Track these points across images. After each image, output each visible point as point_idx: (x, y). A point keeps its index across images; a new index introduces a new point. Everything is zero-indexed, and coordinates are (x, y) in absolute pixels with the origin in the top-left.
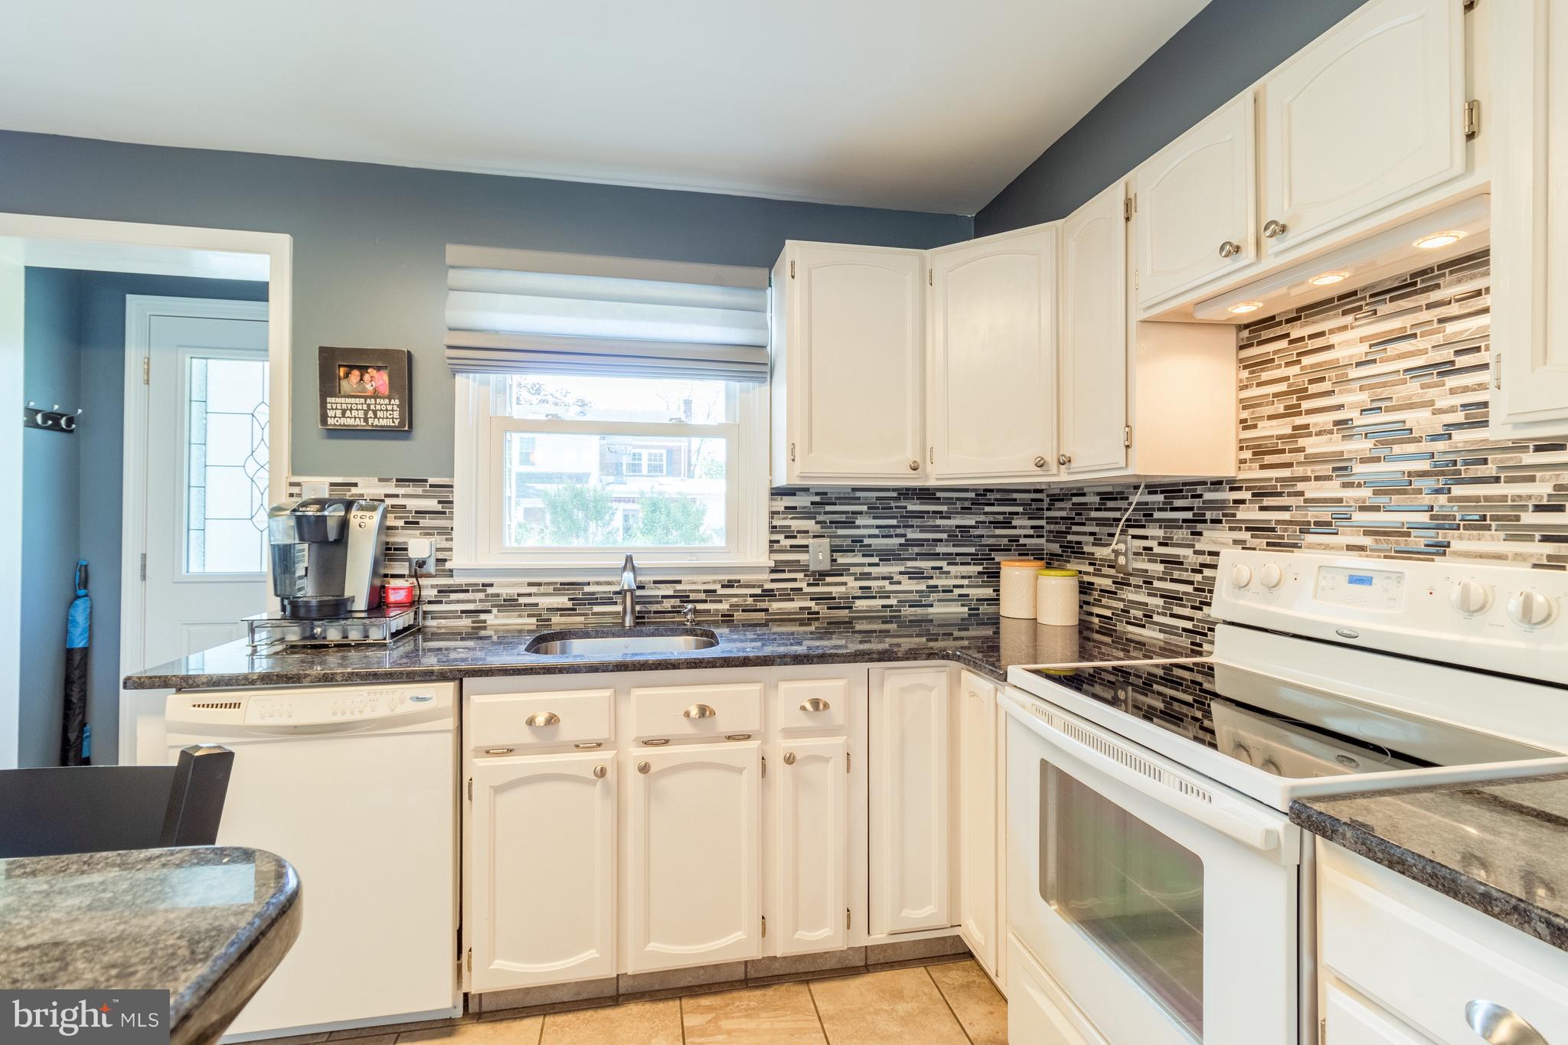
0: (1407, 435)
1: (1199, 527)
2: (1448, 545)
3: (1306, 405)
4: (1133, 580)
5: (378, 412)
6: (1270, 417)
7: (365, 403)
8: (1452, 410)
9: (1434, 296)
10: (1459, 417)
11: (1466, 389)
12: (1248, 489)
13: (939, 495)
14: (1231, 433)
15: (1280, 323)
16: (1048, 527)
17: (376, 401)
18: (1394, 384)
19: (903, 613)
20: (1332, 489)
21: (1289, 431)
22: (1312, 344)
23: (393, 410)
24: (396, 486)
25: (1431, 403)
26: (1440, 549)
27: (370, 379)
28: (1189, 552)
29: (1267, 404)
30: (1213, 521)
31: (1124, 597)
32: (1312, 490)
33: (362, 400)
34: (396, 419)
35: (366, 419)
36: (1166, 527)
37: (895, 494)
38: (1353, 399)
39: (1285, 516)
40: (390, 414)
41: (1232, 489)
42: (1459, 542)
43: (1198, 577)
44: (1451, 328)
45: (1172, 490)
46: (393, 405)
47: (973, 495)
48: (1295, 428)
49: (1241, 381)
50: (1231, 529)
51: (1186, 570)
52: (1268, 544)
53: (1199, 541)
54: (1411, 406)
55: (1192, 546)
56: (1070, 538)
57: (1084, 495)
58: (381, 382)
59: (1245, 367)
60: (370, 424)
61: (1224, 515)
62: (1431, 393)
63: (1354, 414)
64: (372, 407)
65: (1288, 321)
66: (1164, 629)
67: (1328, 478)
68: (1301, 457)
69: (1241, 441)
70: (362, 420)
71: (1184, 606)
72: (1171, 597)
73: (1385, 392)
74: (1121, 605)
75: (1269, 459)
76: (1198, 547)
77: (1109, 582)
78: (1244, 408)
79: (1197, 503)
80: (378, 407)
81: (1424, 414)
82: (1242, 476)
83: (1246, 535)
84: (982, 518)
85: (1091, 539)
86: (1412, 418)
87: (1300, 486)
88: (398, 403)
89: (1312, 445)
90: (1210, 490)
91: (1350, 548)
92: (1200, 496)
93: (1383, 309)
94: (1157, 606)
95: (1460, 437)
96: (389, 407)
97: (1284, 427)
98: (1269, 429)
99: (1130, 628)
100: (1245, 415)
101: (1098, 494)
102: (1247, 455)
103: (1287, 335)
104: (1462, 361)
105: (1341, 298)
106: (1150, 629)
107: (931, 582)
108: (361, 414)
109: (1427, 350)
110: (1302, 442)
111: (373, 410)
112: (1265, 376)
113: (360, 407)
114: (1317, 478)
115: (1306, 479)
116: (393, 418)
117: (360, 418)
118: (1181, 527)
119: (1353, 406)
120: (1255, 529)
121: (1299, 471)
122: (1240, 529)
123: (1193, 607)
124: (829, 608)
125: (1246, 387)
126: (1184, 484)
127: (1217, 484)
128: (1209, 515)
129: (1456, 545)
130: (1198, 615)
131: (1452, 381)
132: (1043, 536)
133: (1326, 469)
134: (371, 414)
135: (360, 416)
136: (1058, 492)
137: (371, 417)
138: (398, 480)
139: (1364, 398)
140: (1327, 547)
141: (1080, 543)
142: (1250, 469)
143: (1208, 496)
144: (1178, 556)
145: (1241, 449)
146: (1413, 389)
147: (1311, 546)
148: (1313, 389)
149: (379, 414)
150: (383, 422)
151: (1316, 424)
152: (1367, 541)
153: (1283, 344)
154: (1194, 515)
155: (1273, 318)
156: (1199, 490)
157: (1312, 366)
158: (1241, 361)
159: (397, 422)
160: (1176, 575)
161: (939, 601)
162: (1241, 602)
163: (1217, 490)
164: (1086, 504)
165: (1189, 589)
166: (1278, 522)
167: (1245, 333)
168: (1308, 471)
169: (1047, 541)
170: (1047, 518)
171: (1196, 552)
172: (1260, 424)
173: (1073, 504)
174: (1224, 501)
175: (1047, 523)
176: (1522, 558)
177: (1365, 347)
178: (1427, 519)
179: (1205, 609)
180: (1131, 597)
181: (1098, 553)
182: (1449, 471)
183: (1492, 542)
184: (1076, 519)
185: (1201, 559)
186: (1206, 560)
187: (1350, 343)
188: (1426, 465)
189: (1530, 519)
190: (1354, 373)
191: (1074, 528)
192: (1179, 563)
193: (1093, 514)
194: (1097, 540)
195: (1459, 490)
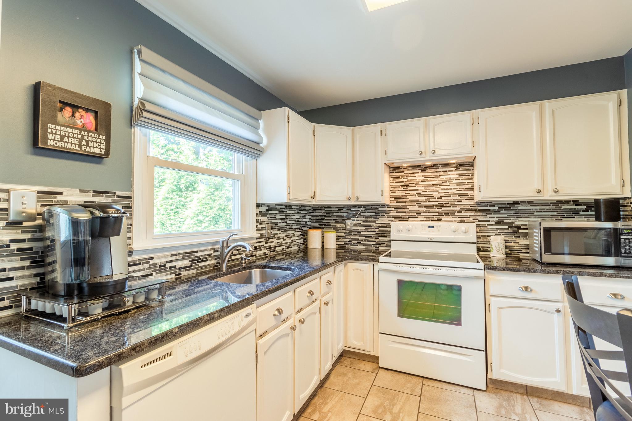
0: (432, 197)
1: (378, 217)
2: (442, 219)
3: (409, 189)
4: (352, 233)
5: (90, 142)
6: (399, 190)
7: (80, 134)
8: (442, 193)
9: (438, 170)
10: (443, 194)
11: (445, 189)
12: (393, 207)
13: (293, 207)
15: (402, 169)
16: (312, 218)
17: (88, 134)
18: (430, 186)
19: (286, 251)
20: (416, 208)
21: (405, 194)
22: (410, 175)
23: (100, 143)
24: (93, 196)
25: (438, 191)
26: (440, 220)
27: (80, 117)
28: (374, 224)
29: (398, 187)
30: (382, 215)
31: (349, 238)
32: (411, 208)
33: (78, 132)
34: (103, 149)
35: (80, 146)
36: (365, 217)
37: (284, 207)
38: (421, 189)
39: (404, 214)
40: (99, 145)
41: (388, 207)
42: (444, 218)
43: (377, 230)
44: (442, 177)
45: (367, 207)
46: (101, 139)
47: (298, 207)
48: (406, 194)
49: (390, 181)
50: (388, 217)
51: (373, 228)
52: (399, 221)
53: (377, 221)
54: (434, 191)
55: (376, 222)
56: (323, 221)
57: (331, 208)
58: (88, 121)
59: (391, 178)
60: (83, 150)
61: (386, 214)
62: (438, 189)
63: (421, 192)
64: (86, 138)
65: (404, 169)
66: (365, 245)
67: (415, 205)
68: (408, 200)
69: (390, 195)
70: (77, 146)
71: (373, 238)
72: (367, 236)
73: (428, 188)
74: (348, 240)
75: (399, 200)
76: (377, 222)
77: (343, 234)
78: (391, 187)
79: (376, 211)
80: (90, 139)
81: (437, 193)
82: (391, 204)
83: (393, 219)
84: (301, 215)
85: (334, 221)
86: (434, 194)
87: (408, 207)
88: (105, 138)
89: (411, 198)
90: (381, 207)
91: (421, 221)
92: (378, 209)
93: (427, 170)
94: (363, 239)
95: (443, 198)
96: (98, 140)
97: (403, 193)
98: (398, 193)
99: (352, 246)
100: (392, 189)
101: (337, 208)
102: (393, 199)
103: (404, 172)
104: (444, 184)
105: (417, 166)
106: (360, 246)
107: (292, 239)
108: (76, 141)
109: (437, 181)
110: (408, 197)
111: (86, 140)
112: (397, 180)
113: (76, 136)
114: (412, 205)
115: (410, 205)
116: (100, 148)
117: (75, 144)
118: (371, 217)
119: (421, 190)
120: (395, 217)
121: (407, 204)
122: (391, 217)
123: (375, 238)
124: (270, 252)
125: (392, 182)
126: (372, 206)
127: (383, 206)
128: (380, 214)
129: (443, 219)
130: (378, 240)
131: (442, 187)
132: (310, 221)
133: (415, 203)
134: (84, 143)
135: (75, 143)
136: (318, 207)
137: (84, 145)
138: (94, 192)
139: (423, 188)
140: (415, 221)
141: (329, 223)
142: (393, 202)
143: (380, 209)
144: (370, 225)
145: (391, 197)
146: (434, 188)
147: (411, 221)
148: (411, 185)
149: (91, 144)
150: (94, 150)
151: (411, 193)
152: (425, 219)
153: (403, 174)
154: (376, 214)
155: (400, 167)
156: (377, 207)
157: (410, 180)
158: (390, 176)
159: (103, 151)
160: (370, 230)
161: (294, 245)
162: (401, 235)
163: (383, 208)
164: (332, 211)
165: (374, 233)
166: (402, 215)
167: (391, 169)
169: (312, 223)
170: (312, 215)
171: (376, 224)
172: (396, 192)
173: (325, 211)
174: (385, 210)
175: (312, 217)
176: (455, 221)
177: (423, 178)
178: (437, 214)
179: (380, 238)
180: (352, 237)
181: (338, 225)
182: (441, 205)
183: (450, 218)
184: (327, 215)
185: (378, 225)
186: (381, 225)
187: (419, 176)
188: (437, 203)
189: (456, 214)
190: (421, 183)
191: (326, 218)
192: (370, 227)
193: (335, 214)
194: (337, 222)
195: (443, 209)
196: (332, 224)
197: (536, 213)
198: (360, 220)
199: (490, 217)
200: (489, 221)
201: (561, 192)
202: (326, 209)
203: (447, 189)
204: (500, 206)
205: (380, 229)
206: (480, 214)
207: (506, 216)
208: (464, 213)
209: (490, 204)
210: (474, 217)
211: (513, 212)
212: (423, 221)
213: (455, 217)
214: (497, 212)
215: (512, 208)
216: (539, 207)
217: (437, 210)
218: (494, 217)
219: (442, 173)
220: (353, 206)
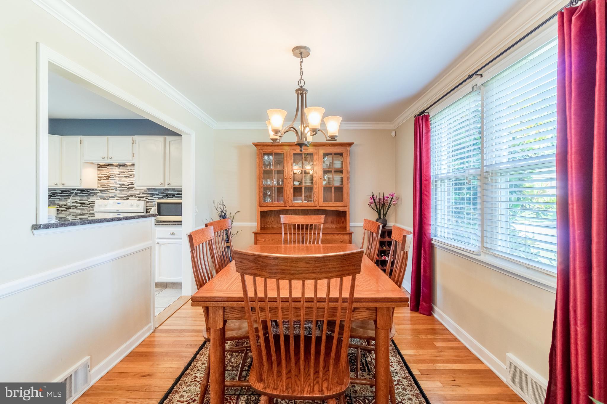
0: (124, 184)
1: (89, 197)
3: (110, 179)
4: (71, 208)
9: (127, 168)
10: (130, 183)
12: (99, 191)
14: (97, 182)
15: (105, 165)
18: (123, 178)
20: (114, 191)
22: (111, 170)
26: (128, 199)
28: (87, 201)
29: (103, 177)
31: (69, 211)
32: (111, 191)
36: (81, 197)
41: (96, 191)
42: (130, 198)
43: (89, 206)
44: (129, 172)
45: (82, 190)
48: (108, 182)
49: (98, 173)
50: (96, 197)
51: (86, 205)
52: (103, 199)
56: (50, 200)
57: (56, 190)
59: (99, 171)
61: (95, 195)
62: (127, 180)
63: (117, 181)
65: (107, 166)
68: (109, 186)
72: (82, 210)
73: (121, 179)
74: (68, 213)
75: (103, 186)
76: (89, 200)
77: (65, 209)
78: (98, 177)
79: (89, 193)
81: (126, 182)
82: (98, 188)
83: (99, 198)
85: (58, 200)
86: (125, 183)
87: (109, 191)
89: (111, 185)
91: (117, 199)
93: (121, 168)
95: (130, 186)
97: (106, 181)
98: (103, 182)
100: (99, 179)
101: (61, 190)
102: (100, 185)
104: (130, 177)
105: (114, 164)
109: (126, 174)
110: (109, 184)
112: (103, 173)
118: (85, 197)
120: (101, 197)
121: (109, 188)
123: (88, 211)
126: (85, 189)
127: (93, 190)
128: (91, 195)
131: (129, 179)
133: (113, 188)
139: (118, 179)
140: (113, 199)
141: (54, 201)
142: (100, 187)
143: (91, 192)
144: (84, 202)
145: (98, 184)
146: (125, 179)
147: (110, 199)
148: (111, 176)
151: (111, 182)
152: (119, 198)
153: (106, 169)
154: (88, 195)
156: (89, 190)
157: (111, 173)
160: (84, 206)
165: (87, 208)
166: (105, 196)
167: (99, 166)
168: (110, 188)
172: (102, 180)
174: (94, 193)
176: (136, 200)
177: (119, 172)
178: (126, 195)
179: (91, 211)
180: (71, 211)
181: (61, 203)
182: (129, 190)
183: (133, 198)
184: (53, 196)
185: (90, 202)
186: (91, 202)
187: (116, 171)
188: (126, 189)
189: (137, 195)
190: (117, 175)
191: (52, 198)
192: (84, 204)
193: (59, 195)
194: (60, 200)
195: (130, 192)
196: (56, 202)
197: (176, 195)
198: (77, 199)
199: (154, 198)
200: (154, 200)
201: (171, 185)
202: (52, 191)
203: (132, 180)
204: (159, 191)
205: (91, 205)
206: (149, 195)
207: (162, 197)
208: (141, 195)
209: (154, 189)
210: (146, 198)
211: (165, 194)
212: (118, 199)
213: (136, 197)
214: (158, 194)
215: (165, 192)
216: (177, 192)
217: (126, 193)
218: (156, 198)
219: (129, 170)
220: (72, 189)
